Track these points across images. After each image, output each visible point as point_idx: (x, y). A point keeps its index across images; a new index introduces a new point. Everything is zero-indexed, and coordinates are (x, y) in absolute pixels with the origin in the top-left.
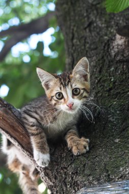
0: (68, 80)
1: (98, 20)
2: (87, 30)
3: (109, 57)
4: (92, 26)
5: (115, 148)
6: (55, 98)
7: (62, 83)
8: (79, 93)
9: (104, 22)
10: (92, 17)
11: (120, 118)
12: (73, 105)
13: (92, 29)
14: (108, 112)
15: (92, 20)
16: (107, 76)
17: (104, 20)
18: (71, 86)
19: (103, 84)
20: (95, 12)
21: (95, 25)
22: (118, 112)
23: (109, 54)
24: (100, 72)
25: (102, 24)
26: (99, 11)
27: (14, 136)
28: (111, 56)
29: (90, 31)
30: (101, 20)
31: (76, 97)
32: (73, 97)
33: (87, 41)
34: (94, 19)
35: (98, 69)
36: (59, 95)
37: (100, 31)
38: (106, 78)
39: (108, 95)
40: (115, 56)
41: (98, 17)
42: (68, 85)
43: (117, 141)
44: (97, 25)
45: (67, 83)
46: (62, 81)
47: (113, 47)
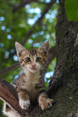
0: (35, 52)
1: (72, 30)
2: (66, 37)
3: (73, 48)
4: (69, 34)
5: (68, 102)
6: (25, 60)
7: (31, 53)
8: (40, 60)
9: (75, 30)
10: (70, 29)
11: (75, 84)
12: (35, 66)
13: (68, 36)
14: (68, 81)
15: (69, 31)
16: (71, 60)
17: (75, 29)
18: (37, 56)
19: (68, 65)
20: (71, 26)
21: (70, 33)
22: (74, 81)
23: (73, 47)
24: (68, 58)
25: (74, 32)
26: (73, 25)
27: (8, 100)
28: (74, 48)
29: (67, 37)
30: (74, 30)
31: (38, 62)
32: (36, 62)
33: (65, 43)
34: (70, 30)
35: (67, 57)
36: (28, 59)
37: (72, 36)
38: (70, 62)
39: (70, 71)
40: (76, 47)
41: (72, 28)
42: (35, 54)
43: (71, 98)
44: (72, 33)
45: (34, 53)
46: (31, 52)
47: (75, 42)
